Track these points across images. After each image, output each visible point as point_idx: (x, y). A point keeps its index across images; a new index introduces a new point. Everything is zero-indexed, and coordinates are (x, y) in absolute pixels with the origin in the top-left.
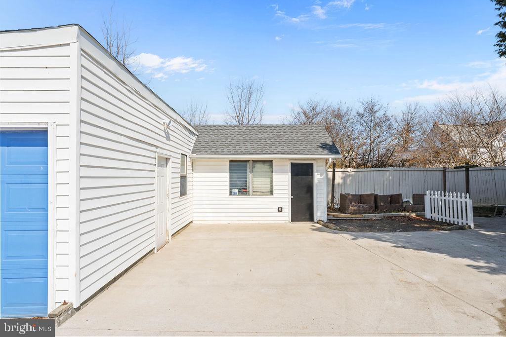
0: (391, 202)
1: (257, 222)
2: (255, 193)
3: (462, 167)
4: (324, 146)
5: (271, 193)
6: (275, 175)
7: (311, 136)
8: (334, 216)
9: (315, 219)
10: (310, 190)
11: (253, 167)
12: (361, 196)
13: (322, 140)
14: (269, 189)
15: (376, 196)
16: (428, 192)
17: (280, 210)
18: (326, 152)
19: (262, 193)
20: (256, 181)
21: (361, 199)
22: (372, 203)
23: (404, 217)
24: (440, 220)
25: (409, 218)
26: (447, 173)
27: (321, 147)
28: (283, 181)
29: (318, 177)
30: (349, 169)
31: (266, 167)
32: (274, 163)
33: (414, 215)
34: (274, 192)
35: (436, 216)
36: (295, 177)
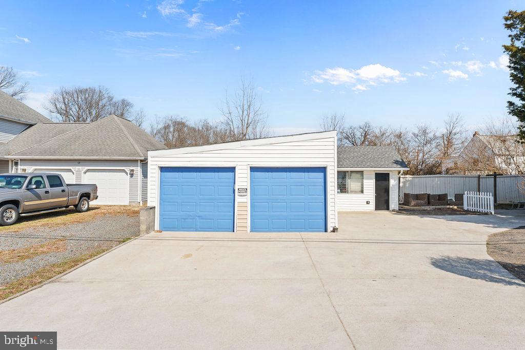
0: (439, 200)
1: (353, 210)
2: (352, 192)
3: (491, 175)
4: (397, 162)
5: (362, 192)
6: (365, 181)
7: (387, 155)
8: (402, 207)
9: (391, 209)
10: (387, 191)
11: (351, 175)
12: (417, 195)
13: (394, 159)
14: (360, 189)
15: (429, 195)
16: (466, 192)
17: (368, 203)
18: (399, 166)
19: (356, 192)
20: (352, 184)
21: (417, 197)
22: (426, 199)
23: (449, 208)
24: (474, 210)
25: (453, 209)
26: (481, 179)
27: (395, 163)
28: (370, 185)
29: (393, 182)
30: (408, 176)
31: (358, 176)
32: (364, 173)
33: (456, 207)
34: (364, 191)
35: (471, 208)
36: (378, 182)
